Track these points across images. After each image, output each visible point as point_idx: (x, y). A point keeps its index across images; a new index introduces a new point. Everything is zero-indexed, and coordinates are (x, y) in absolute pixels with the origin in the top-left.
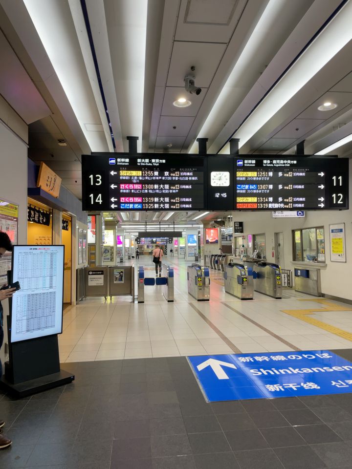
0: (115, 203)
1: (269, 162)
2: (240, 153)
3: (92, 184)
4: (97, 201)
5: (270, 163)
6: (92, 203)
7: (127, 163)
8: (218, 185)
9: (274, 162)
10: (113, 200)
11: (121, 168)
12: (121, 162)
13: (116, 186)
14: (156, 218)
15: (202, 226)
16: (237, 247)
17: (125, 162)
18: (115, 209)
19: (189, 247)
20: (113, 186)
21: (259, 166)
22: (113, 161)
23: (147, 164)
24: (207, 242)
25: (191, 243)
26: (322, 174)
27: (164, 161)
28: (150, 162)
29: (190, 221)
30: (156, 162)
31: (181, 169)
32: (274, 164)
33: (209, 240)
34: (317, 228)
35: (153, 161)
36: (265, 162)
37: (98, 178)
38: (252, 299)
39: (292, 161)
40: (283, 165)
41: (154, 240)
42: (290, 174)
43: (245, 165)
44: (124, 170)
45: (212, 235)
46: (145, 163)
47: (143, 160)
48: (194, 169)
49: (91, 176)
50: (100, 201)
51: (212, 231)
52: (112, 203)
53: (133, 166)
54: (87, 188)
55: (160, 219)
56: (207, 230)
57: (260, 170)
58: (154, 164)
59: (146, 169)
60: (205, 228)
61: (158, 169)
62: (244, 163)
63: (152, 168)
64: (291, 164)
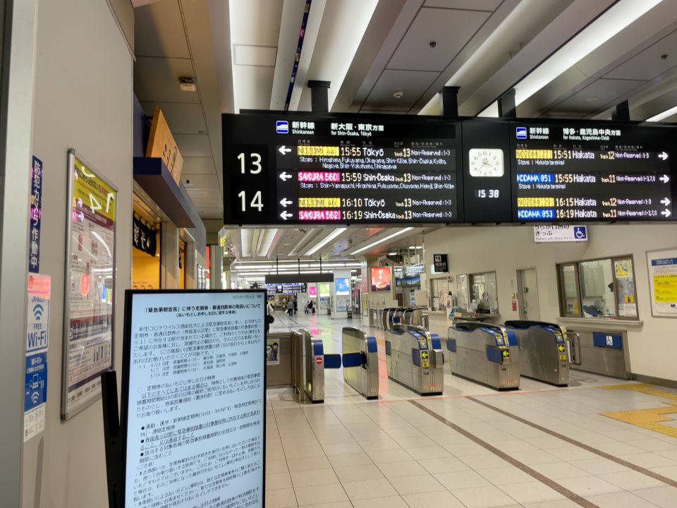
0: (289, 209)
1: (572, 131)
2: (518, 116)
3: (243, 171)
4: (253, 205)
5: (576, 134)
6: (244, 209)
7: (310, 130)
8: (482, 175)
9: (582, 131)
10: (284, 202)
11: (299, 141)
12: (300, 129)
13: (290, 176)
14: (295, 252)
15: (364, 264)
16: (436, 295)
17: (307, 129)
18: (289, 221)
19: (338, 297)
20: (284, 176)
21: (555, 141)
22: (284, 127)
23: (350, 134)
24: (374, 289)
25: (341, 290)
26: (664, 156)
27: (381, 128)
28: (355, 130)
29: (346, 256)
30: (366, 128)
31: (413, 144)
32: (581, 136)
33: (377, 286)
34: (614, 259)
35: (361, 127)
36: (566, 131)
37: (255, 159)
38: (516, 389)
39: (613, 131)
40: (599, 138)
41: (279, 287)
42: (611, 155)
43: (531, 137)
44: (306, 144)
45: (381, 277)
46: (346, 131)
47: (342, 126)
48: (437, 144)
49: (242, 156)
50: (260, 206)
51: (381, 271)
52: (282, 209)
53: (322, 136)
54: (233, 181)
55: (301, 253)
56: (373, 270)
57: (558, 147)
58: (364, 134)
59: (348, 142)
60: (370, 266)
61: (370, 143)
62: (528, 134)
63: (358, 141)
64: (611, 137)
